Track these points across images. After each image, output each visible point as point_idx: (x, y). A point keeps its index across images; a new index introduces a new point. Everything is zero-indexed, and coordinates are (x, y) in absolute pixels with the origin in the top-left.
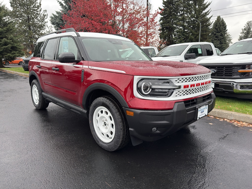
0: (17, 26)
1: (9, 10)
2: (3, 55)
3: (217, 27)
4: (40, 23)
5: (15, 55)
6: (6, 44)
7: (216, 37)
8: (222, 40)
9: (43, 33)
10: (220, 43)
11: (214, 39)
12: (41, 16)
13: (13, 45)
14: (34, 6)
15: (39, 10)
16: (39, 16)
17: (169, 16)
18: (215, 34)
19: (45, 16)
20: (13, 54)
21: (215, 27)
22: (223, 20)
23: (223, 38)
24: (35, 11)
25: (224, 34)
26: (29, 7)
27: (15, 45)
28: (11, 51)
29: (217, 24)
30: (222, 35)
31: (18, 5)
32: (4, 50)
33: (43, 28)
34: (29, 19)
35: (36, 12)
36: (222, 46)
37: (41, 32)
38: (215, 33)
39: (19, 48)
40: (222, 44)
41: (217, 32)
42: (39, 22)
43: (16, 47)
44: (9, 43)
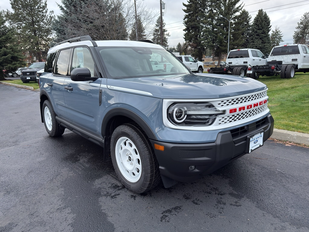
0: (20, 31)
1: (10, 13)
2: (3, 66)
3: (258, 23)
4: (47, 26)
5: (16, 66)
6: (5, 54)
7: (258, 35)
8: (264, 38)
9: (50, 39)
10: (262, 42)
11: (255, 38)
12: (48, 18)
13: (13, 55)
14: (39, 6)
15: (45, 11)
16: (45, 19)
17: (195, 13)
18: (256, 32)
19: (52, 18)
20: (14, 65)
21: (255, 22)
22: (266, 14)
23: (266, 36)
24: (40, 12)
25: (267, 32)
26: (33, 8)
27: (16, 54)
28: (12, 62)
29: (258, 19)
30: (264, 33)
31: (20, 7)
32: (4, 60)
33: (50, 32)
34: (33, 23)
35: (42, 14)
36: (264, 46)
37: (48, 38)
38: (255, 30)
39: (20, 58)
40: (265, 43)
41: (259, 29)
42: (45, 25)
43: (17, 57)
44: (9, 53)
